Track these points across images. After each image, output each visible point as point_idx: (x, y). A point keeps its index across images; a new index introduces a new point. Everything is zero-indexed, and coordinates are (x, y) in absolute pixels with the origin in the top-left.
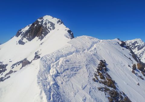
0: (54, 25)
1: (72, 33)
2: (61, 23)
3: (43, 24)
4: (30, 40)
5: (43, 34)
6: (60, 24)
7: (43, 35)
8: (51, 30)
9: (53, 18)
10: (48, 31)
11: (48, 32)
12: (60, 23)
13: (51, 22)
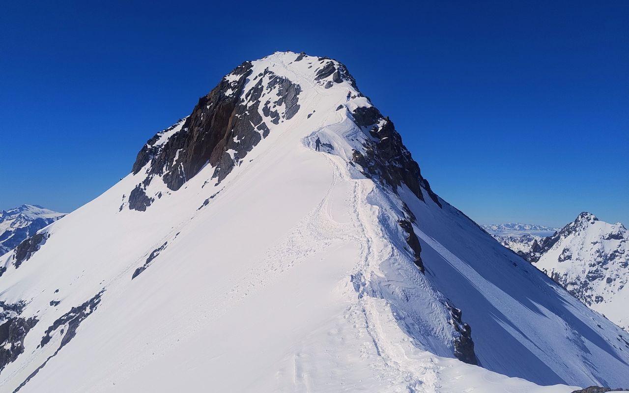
0: (298, 90)
1: (381, 123)
2: (338, 80)
3: (243, 97)
4: (175, 182)
5: (234, 146)
6: (329, 85)
7: (231, 152)
8: (276, 122)
9: (299, 59)
10: (263, 127)
11: (261, 132)
12: (330, 78)
13: (282, 81)
